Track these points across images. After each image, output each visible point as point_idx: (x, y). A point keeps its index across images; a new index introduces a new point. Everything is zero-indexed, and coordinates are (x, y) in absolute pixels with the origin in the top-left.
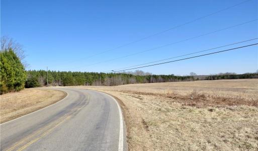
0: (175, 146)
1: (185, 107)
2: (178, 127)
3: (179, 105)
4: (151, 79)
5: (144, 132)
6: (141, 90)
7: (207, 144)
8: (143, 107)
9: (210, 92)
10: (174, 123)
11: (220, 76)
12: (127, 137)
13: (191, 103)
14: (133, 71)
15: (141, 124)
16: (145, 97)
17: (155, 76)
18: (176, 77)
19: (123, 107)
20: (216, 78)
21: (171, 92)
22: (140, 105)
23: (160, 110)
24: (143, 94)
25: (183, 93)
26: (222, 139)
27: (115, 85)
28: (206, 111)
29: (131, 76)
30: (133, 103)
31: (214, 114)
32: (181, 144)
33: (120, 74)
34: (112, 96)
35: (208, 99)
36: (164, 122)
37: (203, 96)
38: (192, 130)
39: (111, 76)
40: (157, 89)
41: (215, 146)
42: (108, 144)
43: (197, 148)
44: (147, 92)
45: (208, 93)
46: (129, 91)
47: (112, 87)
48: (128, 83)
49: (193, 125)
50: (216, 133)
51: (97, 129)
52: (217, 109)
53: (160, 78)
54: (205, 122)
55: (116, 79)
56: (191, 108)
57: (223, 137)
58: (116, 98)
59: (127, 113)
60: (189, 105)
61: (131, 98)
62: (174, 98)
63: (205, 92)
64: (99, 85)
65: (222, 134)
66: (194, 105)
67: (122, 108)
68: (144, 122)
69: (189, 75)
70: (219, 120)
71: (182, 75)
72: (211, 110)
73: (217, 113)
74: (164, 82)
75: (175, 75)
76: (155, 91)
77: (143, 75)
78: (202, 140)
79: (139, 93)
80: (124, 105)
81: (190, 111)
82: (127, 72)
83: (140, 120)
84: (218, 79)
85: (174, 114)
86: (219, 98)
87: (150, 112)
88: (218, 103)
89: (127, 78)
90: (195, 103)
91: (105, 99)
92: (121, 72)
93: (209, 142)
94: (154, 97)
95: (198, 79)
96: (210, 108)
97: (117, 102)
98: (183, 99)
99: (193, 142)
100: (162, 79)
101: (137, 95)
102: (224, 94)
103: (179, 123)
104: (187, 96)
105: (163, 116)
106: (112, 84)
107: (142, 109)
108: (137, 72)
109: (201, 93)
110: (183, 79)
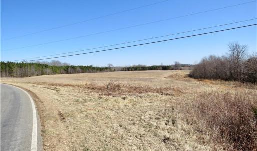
0: (91, 134)
1: (101, 97)
2: (94, 116)
3: (97, 95)
4: (68, 70)
5: (61, 124)
6: (58, 82)
7: (119, 128)
8: (59, 99)
9: (124, 83)
10: (90, 112)
11: (133, 68)
12: (42, 131)
13: (107, 93)
14: (48, 61)
15: (57, 116)
16: (62, 89)
17: (73, 67)
18: (94, 68)
19: (37, 100)
20: (130, 70)
21: (89, 83)
22: (56, 97)
23: (77, 101)
24: (59, 85)
25: (101, 84)
26: (131, 123)
27: (27, 77)
28: (120, 100)
29: (46, 66)
30: (47, 95)
31: (126, 102)
32: (97, 131)
33: (32, 64)
34: (24, 89)
35: (122, 89)
36: (81, 112)
37: (118, 86)
38: (107, 117)
39: (21, 66)
40: (76, 80)
41: (126, 129)
42: (19, 142)
43: (110, 132)
44: (64, 83)
45: (123, 83)
46: (44, 83)
47: (23, 79)
48: (42, 74)
49: (109, 113)
50: (127, 118)
51: (4, 126)
52: (129, 98)
53: (78, 69)
54: (119, 109)
55: (28, 70)
56: (107, 97)
57: (132, 120)
58: (28, 91)
59: (40, 106)
60: (106, 95)
61: (47, 91)
62: (92, 88)
63: (120, 82)
64: (6, 77)
65: (131, 118)
66: (110, 95)
67: (35, 101)
68: (60, 115)
69: (107, 66)
70: (130, 106)
71: (100, 67)
72: (124, 99)
73: (129, 101)
74: (83, 73)
75: (94, 66)
76: (73, 83)
77: (59, 65)
78: (115, 125)
79: (56, 85)
80: (38, 98)
81: (106, 100)
82: (41, 62)
83: (56, 112)
84: (132, 70)
85: (91, 104)
86: (132, 88)
87: (67, 103)
88: (130, 92)
89: (41, 69)
90: (111, 93)
91: (14, 93)
92: (34, 62)
93: (121, 126)
94: (71, 88)
95: (115, 71)
96: (124, 96)
97: (29, 96)
98: (101, 89)
99: (107, 128)
100: (80, 70)
101: (53, 87)
102: (135, 84)
103: (95, 113)
104: (103, 87)
105: (80, 107)
106: (23, 75)
107: (58, 101)
108: (54, 62)
109: (116, 83)
110: (101, 70)
